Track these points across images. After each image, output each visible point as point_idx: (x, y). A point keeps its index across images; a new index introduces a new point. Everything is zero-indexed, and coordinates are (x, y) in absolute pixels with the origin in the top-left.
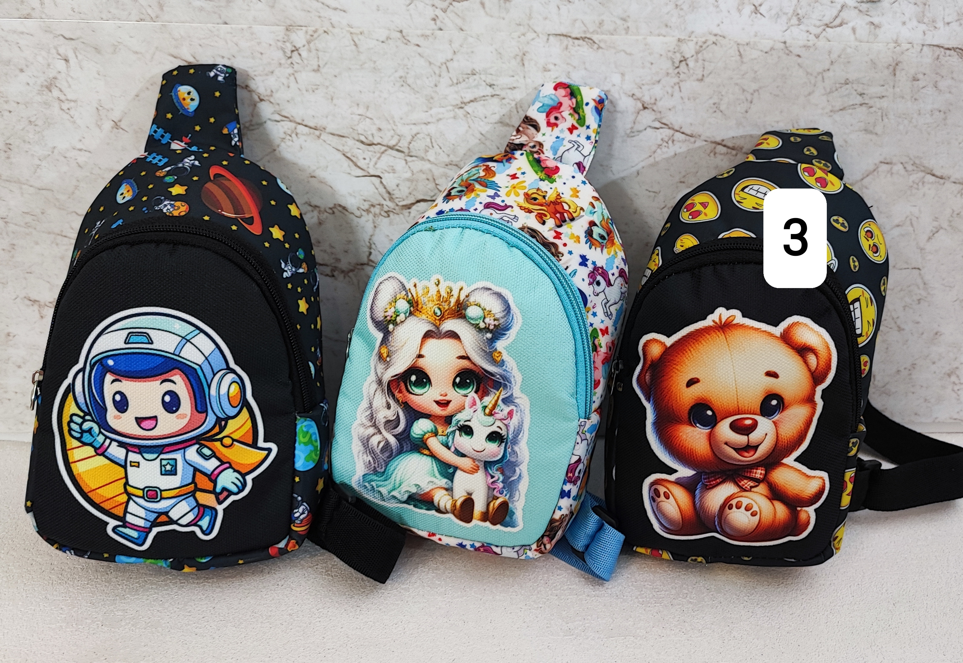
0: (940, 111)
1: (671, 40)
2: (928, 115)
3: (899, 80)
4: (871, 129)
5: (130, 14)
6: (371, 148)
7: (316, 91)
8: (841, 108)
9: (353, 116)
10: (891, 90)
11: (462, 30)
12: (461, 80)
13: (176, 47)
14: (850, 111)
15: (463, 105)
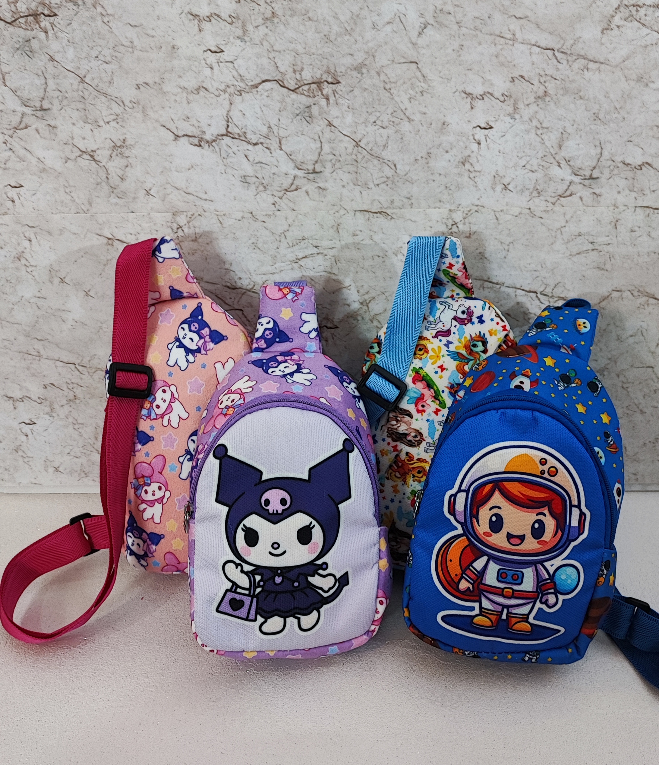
0: (655, 253)
1: (445, 211)
2: (646, 256)
3: (620, 232)
4: (603, 267)
5: (70, 209)
6: (235, 291)
7: (195, 254)
8: (578, 252)
9: (221, 270)
10: (615, 239)
11: (294, 210)
12: (295, 244)
13: (101, 229)
14: (585, 254)
15: (297, 261)
